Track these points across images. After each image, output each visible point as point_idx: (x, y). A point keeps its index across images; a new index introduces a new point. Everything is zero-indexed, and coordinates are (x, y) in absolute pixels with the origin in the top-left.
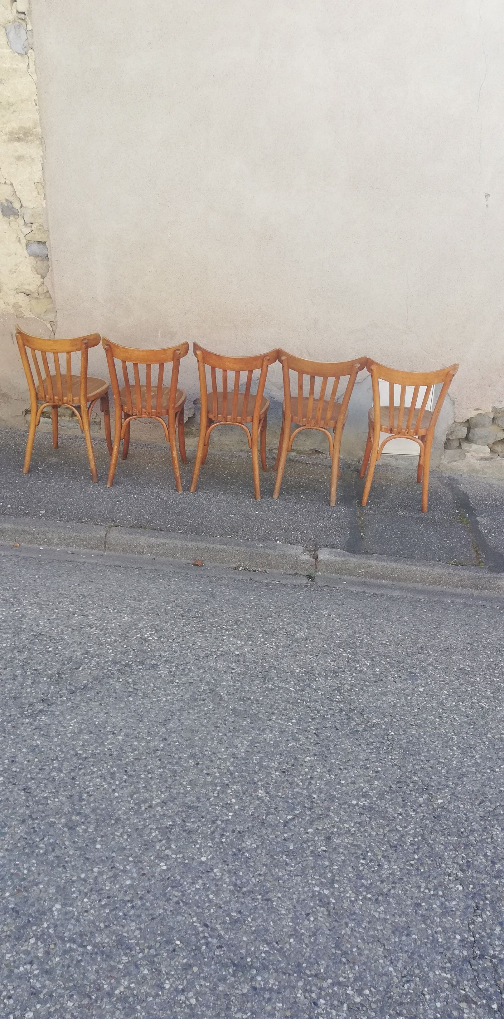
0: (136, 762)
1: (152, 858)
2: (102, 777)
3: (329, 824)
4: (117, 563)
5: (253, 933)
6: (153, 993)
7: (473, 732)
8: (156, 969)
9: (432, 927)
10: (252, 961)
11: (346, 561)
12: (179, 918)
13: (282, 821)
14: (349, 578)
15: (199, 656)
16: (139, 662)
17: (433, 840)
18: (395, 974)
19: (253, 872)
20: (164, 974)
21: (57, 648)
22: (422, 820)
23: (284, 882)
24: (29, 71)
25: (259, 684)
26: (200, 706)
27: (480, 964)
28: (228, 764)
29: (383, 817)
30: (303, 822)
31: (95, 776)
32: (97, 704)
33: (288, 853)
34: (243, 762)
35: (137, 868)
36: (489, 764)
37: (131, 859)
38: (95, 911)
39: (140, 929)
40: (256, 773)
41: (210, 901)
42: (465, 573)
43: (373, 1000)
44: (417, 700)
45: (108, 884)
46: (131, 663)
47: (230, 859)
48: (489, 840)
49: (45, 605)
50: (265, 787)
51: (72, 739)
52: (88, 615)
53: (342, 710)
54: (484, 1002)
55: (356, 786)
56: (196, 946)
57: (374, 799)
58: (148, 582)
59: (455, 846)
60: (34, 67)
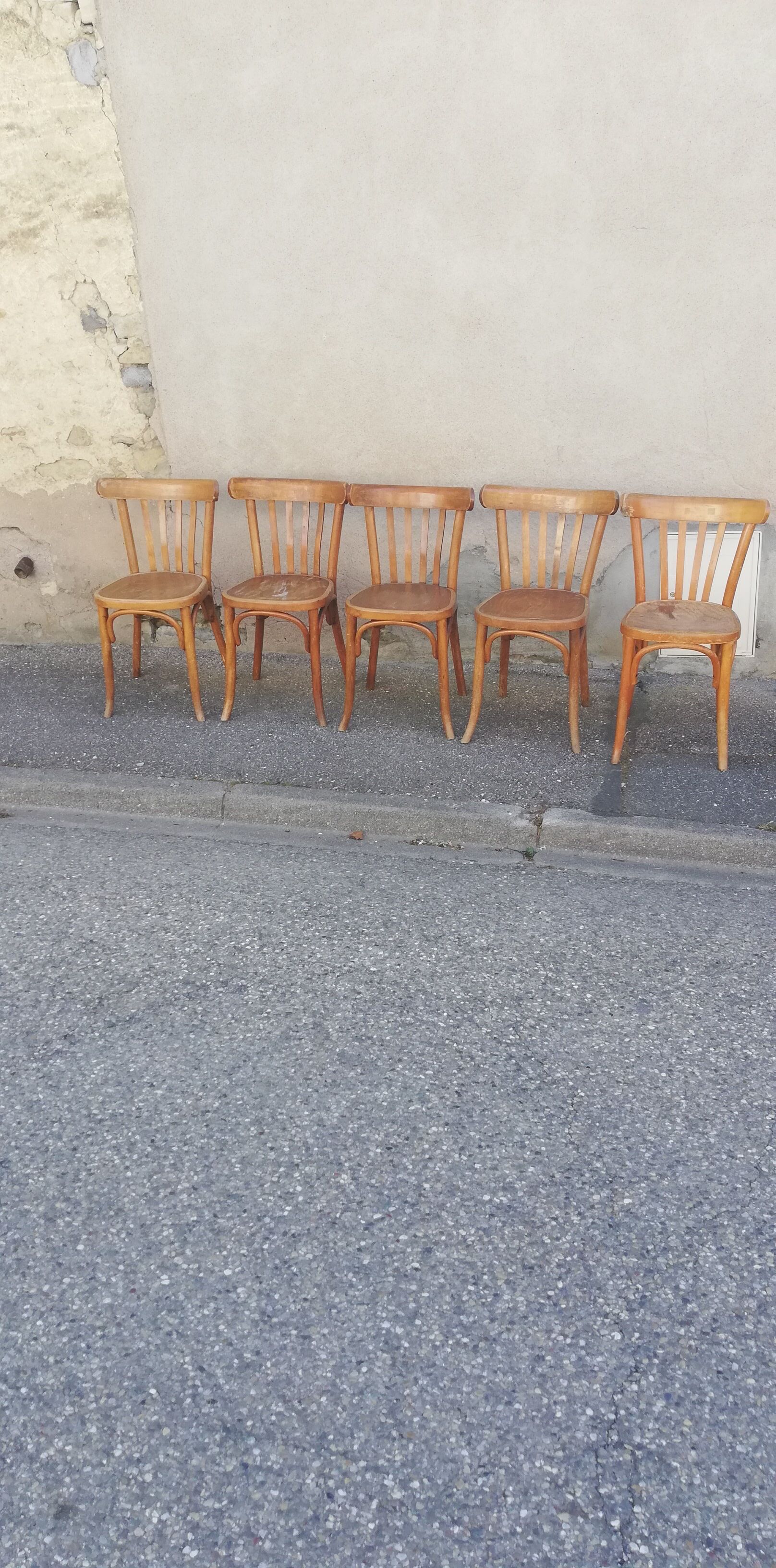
0: (172, 1127)
1: (152, 1267)
2: (117, 1149)
3: (436, 1229)
4: (235, 837)
5: (268, 1384)
6: (94, 1461)
7: (719, 1094)
8: (109, 1428)
9: (551, 1394)
10: (253, 1425)
11: (587, 827)
12: (166, 1356)
13: (363, 1222)
14: (591, 854)
15: (313, 974)
16: (222, 982)
17: (598, 1261)
18: (469, 1461)
19: (296, 1296)
20: (118, 1436)
21: (110, 961)
22: (588, 1229)
23: (339, 1312)
24: (105, 109)
25: (392, 1015)
26: (291, 1048)
27: (612, 1457)
28: (308, 1134)
29: (526, 1222)
30: (396, 1224)
31: (106, 1146)
32: (142, 1042)
33: (359, 1270)
34: (331, 1131)
35: (127, 1281)
36: (728, 1146)
37: (121, 1267)
38: (48, 1340)
39: (104, 1368)
40: (346, 1148)
41: (218, 1334)
43: (422, 1497)
44: (638, 1044)
45: (77, 1302)
46: (209, 983)
47: (267, 1274)
48: (691, 1265)
49: (109, 899)
50: (354, 1170)
51: (90, 1092)
52: (167, 914)
53: (511, 1057)
54: (601, 1515)
55: (498, 1173)
56: (177, 1398)
57: (520, 1194)
58: (270, 865)
59: (630, 1271)
60: (111, 103)
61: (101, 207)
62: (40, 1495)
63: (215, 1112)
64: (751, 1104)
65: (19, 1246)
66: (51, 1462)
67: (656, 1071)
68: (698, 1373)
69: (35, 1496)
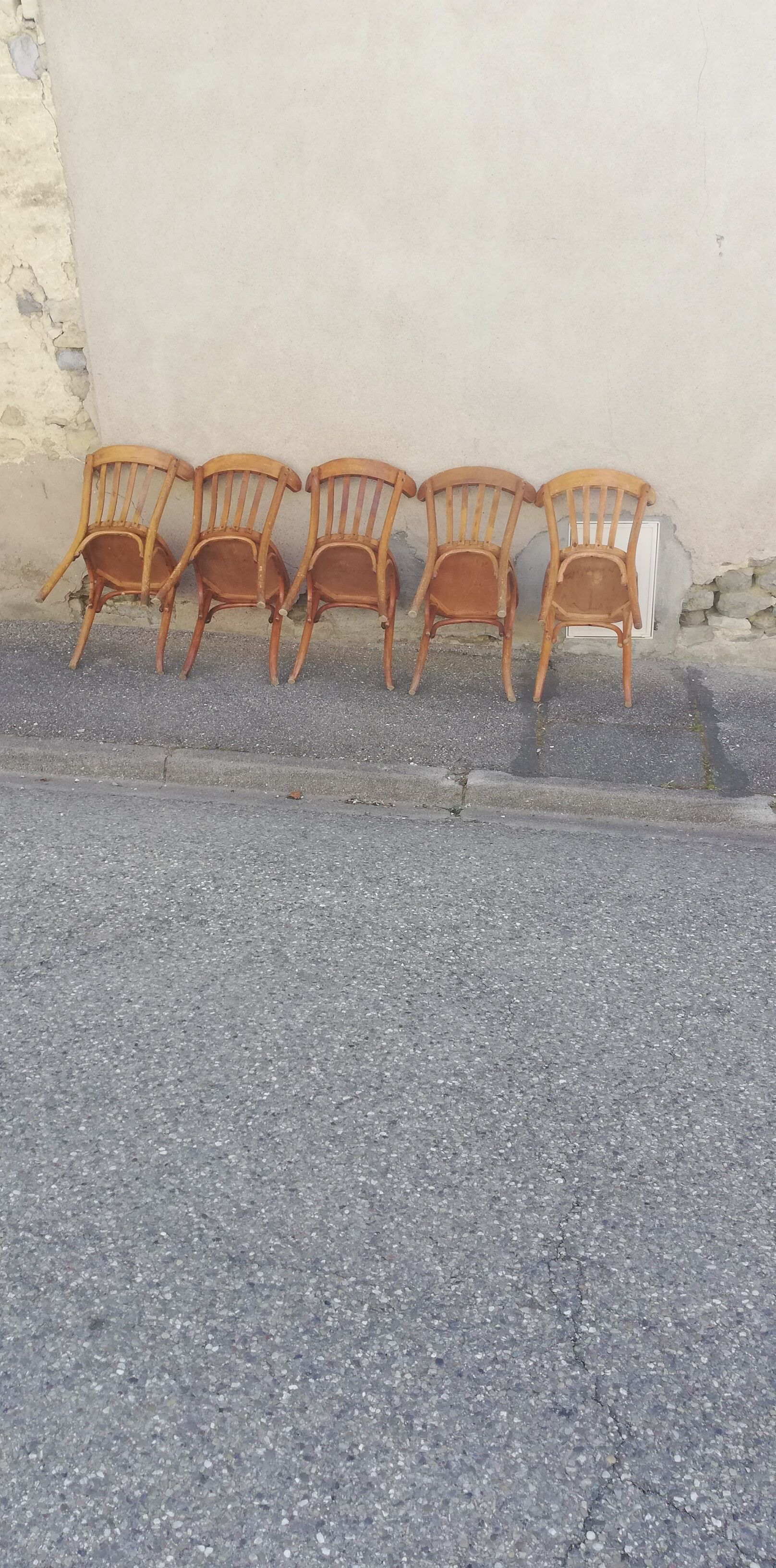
0: (152, 1034)
1: (150, 1142)
2: (104, 1051)
3: (398, 1107)
4: (179, 797)
5: (264, 1225)
6: (119, 1286)
7: (635, 999)
8: (128, 1262)
9: (508, 1224)
10: (255, 1256)
11: (508, 786)
12: (171, 1208)
13: (334, 1103)
14: (512, 810)
15: (268, 910)
16: (183, 917)
17: (540, 1127)
18: (443, 1274)
19: (281, 1160)
20: (137, 1267)
21: (74, 901)
22: (530, 1103)
23: (320, 1171)
24: (44, 102)
25: (344, 942)
26: (254, 969)
27: (562, 1266)
28: (277, 1036)
29: (477, 1099)
30: (363, 1104)
31: (93, 1049)
32: (114, 967)
33: (335, 1139)
34: (298, 1034)
35: (128, 1153)
36: (646, 1038)
37: (122, 1143)
38: (63, 1199)
39: (118, 1218)
40: (313, 1047)
41: (216, 1190)
42: (682, 799)
43: (406, 1301)
44: (564, 961)
45: (85, 1169)
46: (171, 918)
47: (253, 1144)
48: (619, 1127)
49: (66, 849)
50: (322, 1063)
51: (72, 1007)
52: (123, 861)
53: (453, 973)
54: (555, 1307)
55: (448, 1063)
56: (186, 1237)
57: (470, 1078)
58: (216, 820)
59: (568, 1133)
60: (51, 97)
61: (39, 196)
62: (74, 1313)
63: (191, 1021)
64: (664, 1006)
65: (25, 1128)
66: (80, 1289)
67: (581, 982)
68: (630, 1204)
69: (70, 1314)
